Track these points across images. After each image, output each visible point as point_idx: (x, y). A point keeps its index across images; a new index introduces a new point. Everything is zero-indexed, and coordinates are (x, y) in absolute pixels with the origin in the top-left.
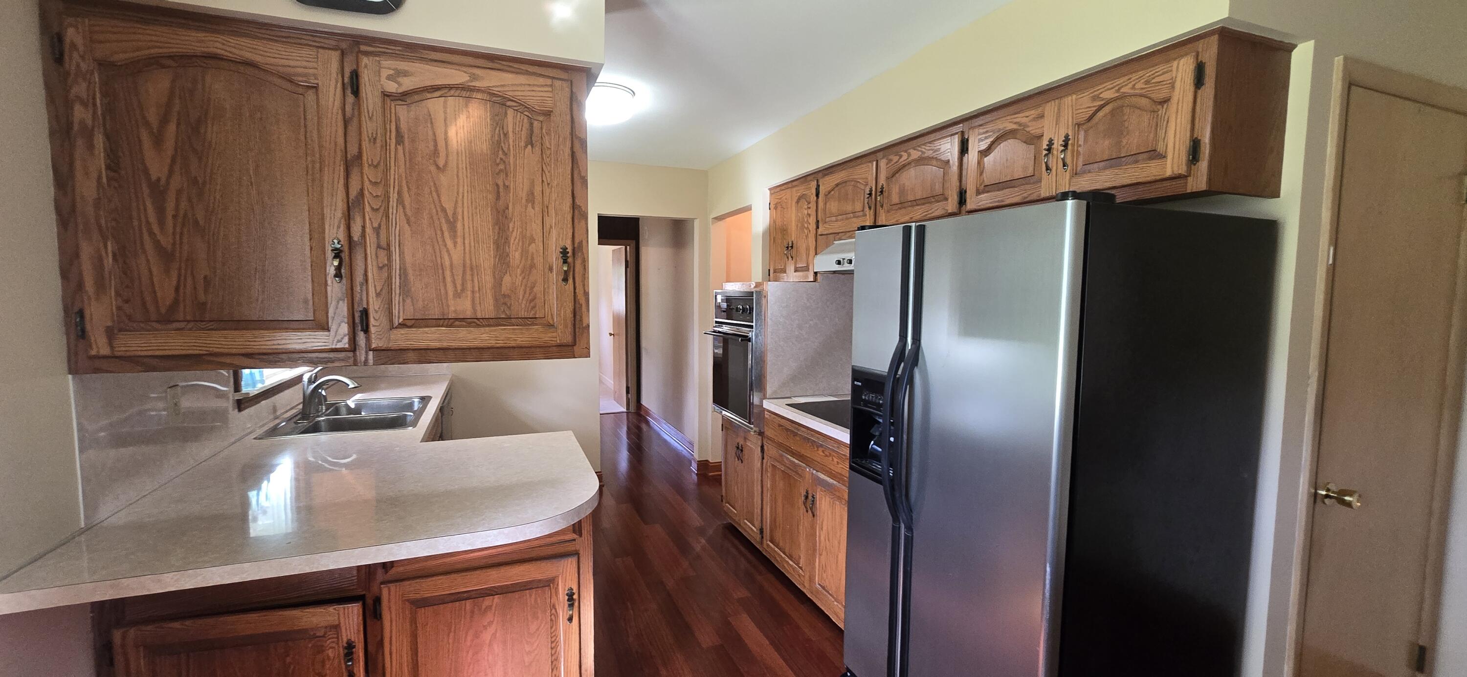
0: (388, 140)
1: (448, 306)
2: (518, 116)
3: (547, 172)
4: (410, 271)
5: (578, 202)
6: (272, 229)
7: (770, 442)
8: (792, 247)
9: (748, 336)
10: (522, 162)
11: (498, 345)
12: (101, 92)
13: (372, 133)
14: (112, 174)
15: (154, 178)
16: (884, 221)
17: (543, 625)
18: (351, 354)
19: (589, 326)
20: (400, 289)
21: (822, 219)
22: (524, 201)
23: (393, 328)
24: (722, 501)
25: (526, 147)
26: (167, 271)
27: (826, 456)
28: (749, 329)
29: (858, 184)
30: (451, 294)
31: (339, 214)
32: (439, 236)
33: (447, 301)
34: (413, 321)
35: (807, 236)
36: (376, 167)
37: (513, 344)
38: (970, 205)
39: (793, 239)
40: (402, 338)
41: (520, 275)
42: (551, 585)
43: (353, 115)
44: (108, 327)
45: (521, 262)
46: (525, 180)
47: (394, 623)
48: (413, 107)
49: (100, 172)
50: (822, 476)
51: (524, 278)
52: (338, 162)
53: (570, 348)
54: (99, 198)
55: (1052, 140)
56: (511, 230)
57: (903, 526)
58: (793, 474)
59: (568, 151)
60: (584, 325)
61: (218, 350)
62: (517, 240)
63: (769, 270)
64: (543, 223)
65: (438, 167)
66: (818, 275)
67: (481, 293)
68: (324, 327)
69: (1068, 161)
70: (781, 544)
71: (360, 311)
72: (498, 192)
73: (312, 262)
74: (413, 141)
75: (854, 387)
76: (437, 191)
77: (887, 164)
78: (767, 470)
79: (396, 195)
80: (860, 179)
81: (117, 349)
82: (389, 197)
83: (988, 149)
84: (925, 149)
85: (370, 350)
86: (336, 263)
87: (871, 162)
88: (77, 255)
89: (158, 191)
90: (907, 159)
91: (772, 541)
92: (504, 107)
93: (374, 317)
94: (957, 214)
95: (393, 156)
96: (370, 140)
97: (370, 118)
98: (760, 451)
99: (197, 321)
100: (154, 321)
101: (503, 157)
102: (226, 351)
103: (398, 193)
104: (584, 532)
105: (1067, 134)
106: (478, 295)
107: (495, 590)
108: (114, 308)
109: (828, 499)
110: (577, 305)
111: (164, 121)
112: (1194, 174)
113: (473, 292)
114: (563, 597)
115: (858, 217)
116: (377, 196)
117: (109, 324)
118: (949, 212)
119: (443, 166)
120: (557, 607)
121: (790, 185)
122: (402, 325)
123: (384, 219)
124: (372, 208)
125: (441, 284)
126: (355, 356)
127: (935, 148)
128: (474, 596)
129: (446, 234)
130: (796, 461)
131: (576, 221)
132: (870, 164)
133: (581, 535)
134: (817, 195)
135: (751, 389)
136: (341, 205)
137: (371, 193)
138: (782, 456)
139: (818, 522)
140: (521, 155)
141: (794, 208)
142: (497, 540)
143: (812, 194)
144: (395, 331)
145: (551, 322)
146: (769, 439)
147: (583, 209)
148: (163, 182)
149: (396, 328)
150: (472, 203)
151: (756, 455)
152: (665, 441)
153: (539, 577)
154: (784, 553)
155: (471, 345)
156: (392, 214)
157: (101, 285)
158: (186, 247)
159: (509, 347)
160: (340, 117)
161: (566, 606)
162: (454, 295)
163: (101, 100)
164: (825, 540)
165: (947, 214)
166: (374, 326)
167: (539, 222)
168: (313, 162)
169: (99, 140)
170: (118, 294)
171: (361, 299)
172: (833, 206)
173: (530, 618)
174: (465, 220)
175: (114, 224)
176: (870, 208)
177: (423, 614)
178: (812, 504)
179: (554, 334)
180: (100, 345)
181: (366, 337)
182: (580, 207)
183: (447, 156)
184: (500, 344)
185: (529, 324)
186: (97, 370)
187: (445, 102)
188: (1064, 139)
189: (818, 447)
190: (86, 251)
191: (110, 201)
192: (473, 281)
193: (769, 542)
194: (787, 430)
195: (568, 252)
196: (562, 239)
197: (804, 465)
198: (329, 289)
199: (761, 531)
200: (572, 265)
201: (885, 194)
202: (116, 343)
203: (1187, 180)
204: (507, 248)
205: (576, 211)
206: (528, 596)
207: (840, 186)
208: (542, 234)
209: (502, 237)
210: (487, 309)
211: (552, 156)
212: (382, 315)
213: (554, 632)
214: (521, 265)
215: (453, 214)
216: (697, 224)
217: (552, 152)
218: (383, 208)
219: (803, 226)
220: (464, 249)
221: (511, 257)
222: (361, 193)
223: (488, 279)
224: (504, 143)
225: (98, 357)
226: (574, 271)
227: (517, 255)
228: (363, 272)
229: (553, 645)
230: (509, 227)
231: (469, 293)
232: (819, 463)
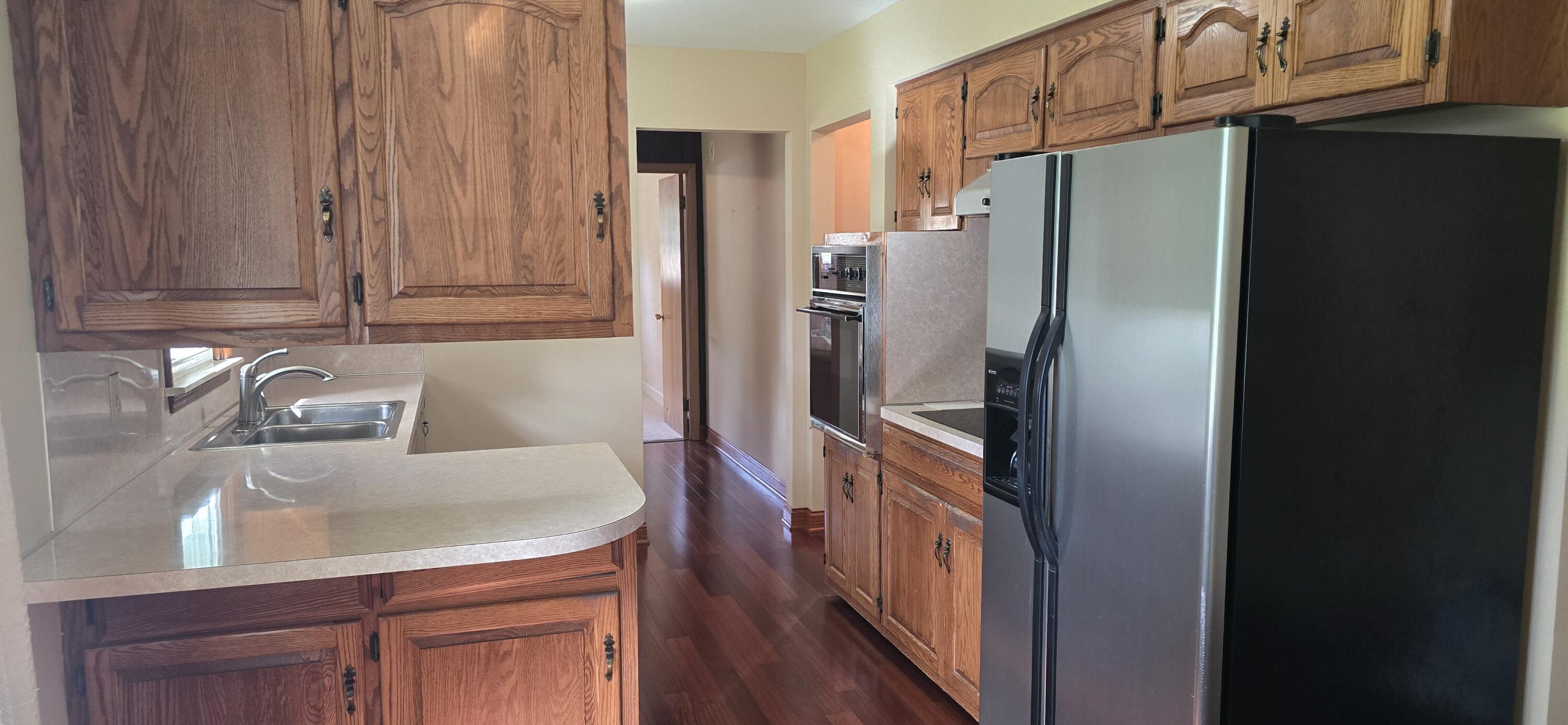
0: (383, 63)
1: (457, 270)
2: (539, 25)
3: (575, 95)
4: (411, 227)
5: (615, 133)
6: (252, 178)
7: (891, 469)
8: (928, 177)
9: (857, 313)
10: (545, 84)
11: (518, 320)
12: (66, 20)
13: (364, 55)
14: (78, 117)
15: (124, 120)
16: (1055, 139)
17: (575, 680)
18: (343, 330)
19: (632, 295)
20: (400, 249)
21: (970, 136)
22: (547, 134)
23: (392, 298)
24: (825, 563)
25: (549, 63)
26: (140, 231)
27: (965, 482)
28: (860, 303)
29: (1021, 81)
30: (460, 254)
31: (328, 156)
32: (445, 181)
33: (456, 264)
34: (416, 289)
35: (949, 161)
36: (369, 97)
37: (536, 318)
38: (1167, 117)
39: (930, 165)
40: (403, 311)
41: (545, 229)
42: (585, 629)
43: (341, 34)
44: (77, 297)
45: (545, 213)
46: (548, 107)
47: (394, 665)
48: (412, 19)
49: (68, 115)
50: (959, 512)
51: (550, 234)
52: (325, 93)
53: (607, 324)
54: (67, 147)
55: (1269, 26)
56: (531, 172)
57: (1046, 561)
58: (919, 512)
59: (601, 66)
60: (625, 295)
61: (195, 324)
62: (540, 185)
63: (896, 212)
64: (572, 162)
65: (443, 95)
66: (966, 219)
67: (496, 253)
68: (313, 297)
69: (1287, 57)
70: (906, 618)
71: (354, 277)
72: (516, 125)
73: (298, 215)
74: (412, 62)
75: (988, 377)
76: (442, 125)
77: (1059, 53)
78: (886, 511)
79: (393, 132)
80: (1022, 73)
81: (87, 323)
82: (385, 135)
83: (1191, 36)
84: (1109, 32)
85: (365, 325)
86: (326, 217)
87: (1038, 48)
88: (45, 212)
89: (128, 134)
90: (1087, 46)
91: (894, 615)
92: (522, 13)
93: (369, 285)
94: (1151, 130)
95: (388, 81)
96: (362, 64)
97: (362, 37)
98: (876, 482)
99: (171, 290)
100: (125, 290)
101: (522, 79)
102: (203, 325)
103: (396, 129)
104: (627, 563)
105: (1286, 18)
106: (492, 256)
107: (514, 631)
108: (84, 274)
109: (967, 545)
110: (616, 269)
111: (133, 51)
112: (1432, 80)
113: (487, 252)
114: (599, 644)
115: (1020, 132)
116: (372, 134)
117: (79, 293)
118: (1139, 126)
119: (448, 93)
120: (592, 659)
121: (926, 81)
122: (402, 294)
123: (380, 161)
124: (366, 149)
125: (449, 243)
126: (347, 332)
127: (1123, 31)
128: (490, 638)
129: (454, 180)
130: (926, 493)
131: (613, 158)
132: (1037, 52)
133: (622, 568)
134: (964, 98)
135: (863, 392)
136: (330, 147)
137: (364, 129)
138: (906, 487)
139: (955, 579)
140: (543, 75)
141: (931, 116)
142: (525, 553)
143: (957, 95)
144: (395, 302)
145: (584, 291)
146: (891, 464)
147: (622, 143)
148: (133, 124)
149: (395, 297)
150: (484, 139)
151: (871, 487)
152: (744, 483)
153: (569, 617)
154: (912, 632)
155: (486, 319)
156: (389, 155)
157: (70, 247)
158: (158, 201)
159: (531, 323)
160: (327, 35)
161: (604, 657)
162: (464, 257)
163: (67, 30)
164: (965, 604)
165: (1137, 130)
166: (369, 295)
167: (568, 161)
168: (297, 94)
169: (66, 78)
170: (88, 259)
171: (354, 262)
172: (986, 115)
173: (558, 670)
174: (476, 160)
175: (82, 176)
176: (1036, 118)
177: (429, 655)
178: (947, 554)
179: (588, 306)
180: (70, 319)
181: (361, 310)
182: (618, 140)
183: (453, 79)
184: (521, 317)
185: (556, 293)
186: (65, 348)
187: (450, 11)
188: (1282, 25)
189: (953, 470)
190: (55, 207)
191: (77, 148)
192: (486, 238)
193: (890, 617)
194: (913, 448)
195: (604, 200)
196: (597, 183)
197: (936, 498)
198: (317, 249)
199: (880, 601)
200: (609, 215)
201: (1056, 97)
202: (86, 315)
203: (1425, 86)
204: (528, 194)
205: (613, 146)
206: (556, 641)
207: (996, 84)
208: (570, 177)
209: (521, 181)
210: (505, 273)
211: (582, 73)
212: (380, 281)
213: (588, 690)
214: (546, 216)
215: (462, 153)
216: (789, 141)
217: (582, 70)
218: (378, 148)
219: (944, 144)
220: (476, 198)
221: (533, 206)
222: (353, 129)
223: (504, 235)
224: (523, 62)
225: (65, 332)
226: (611, 224)
227: (540, 204)
228: (355, 228)
229: (588, 708)
230: (529, 168)
231: (482, 254)
232: (955, 493)
